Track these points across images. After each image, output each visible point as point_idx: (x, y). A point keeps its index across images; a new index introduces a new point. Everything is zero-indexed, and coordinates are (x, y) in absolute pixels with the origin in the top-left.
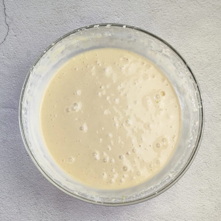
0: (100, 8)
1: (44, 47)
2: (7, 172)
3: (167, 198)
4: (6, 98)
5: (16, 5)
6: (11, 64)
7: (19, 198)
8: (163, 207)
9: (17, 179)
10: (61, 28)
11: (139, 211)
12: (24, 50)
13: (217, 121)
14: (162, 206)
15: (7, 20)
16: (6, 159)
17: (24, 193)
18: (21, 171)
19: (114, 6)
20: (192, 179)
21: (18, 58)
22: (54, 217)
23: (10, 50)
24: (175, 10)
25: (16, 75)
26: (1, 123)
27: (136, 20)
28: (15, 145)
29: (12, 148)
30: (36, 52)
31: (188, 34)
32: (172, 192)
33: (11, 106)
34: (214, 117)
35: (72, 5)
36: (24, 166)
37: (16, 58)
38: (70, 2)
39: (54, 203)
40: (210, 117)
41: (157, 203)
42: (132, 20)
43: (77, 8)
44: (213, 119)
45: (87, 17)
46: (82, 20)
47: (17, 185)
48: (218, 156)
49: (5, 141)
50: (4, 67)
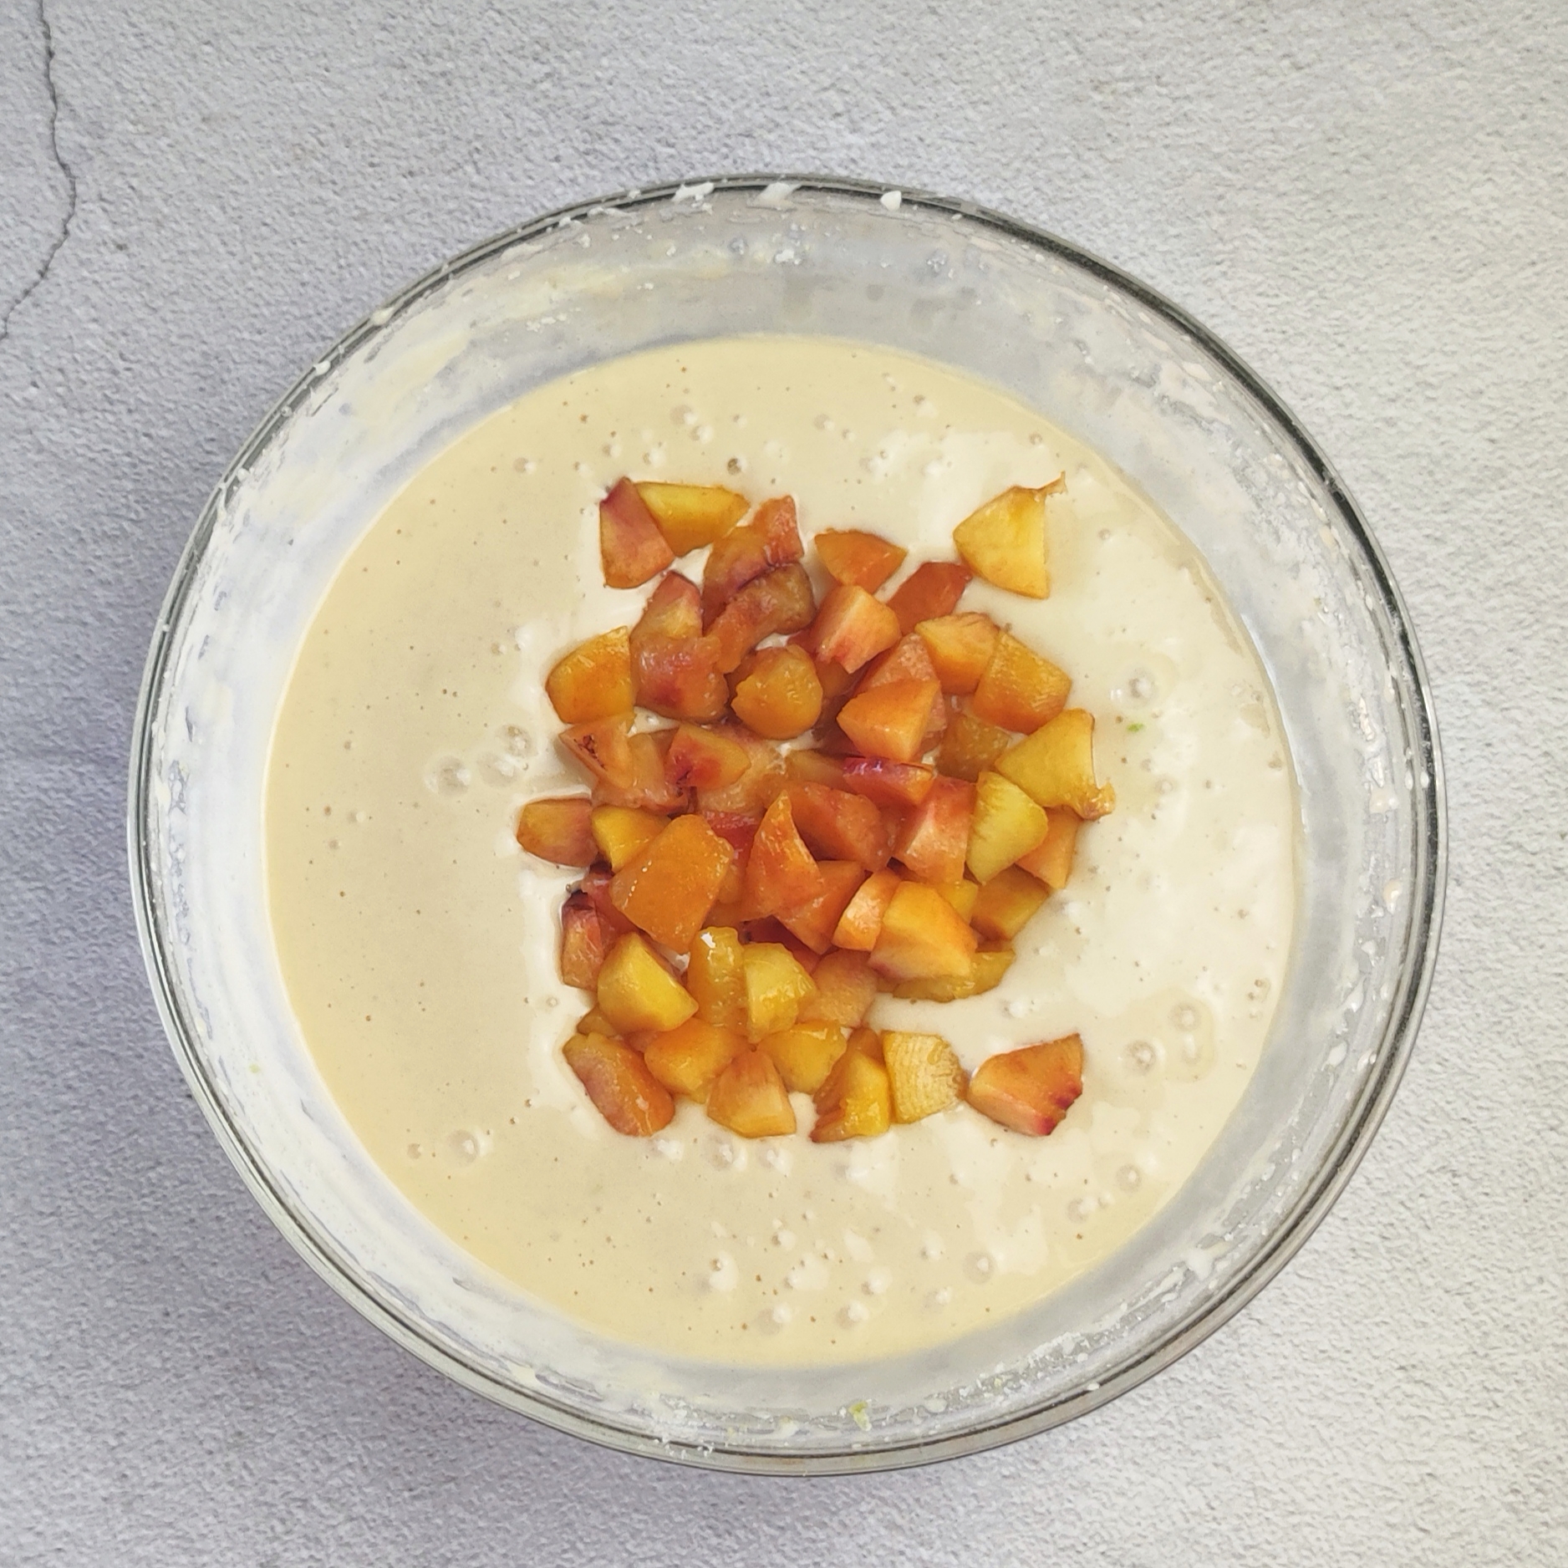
0: (724, 58)
1: (319, 327)
2: (41, 1213)
3: (1172, 1418)
4: (47, 686)
5: (133, 25)
6: (89, 448)
7: (122, 1394)
8: (1143, 1483)
9: (111, 1261)
10: (444, 197)
11: (974, 1502)
12: (183, 350)
13: (1538, 882)
14: (1135, 1477)
15: (60, 133)
16: (33, 1117)
17: (158, 1365)
18: (137, 1204)
19: (825, 46)
20: (1351, 1289)
21: (132, 401)
22: (369, 1535)
23: (78, 345)
24: (1259, 80)
25: (121, 528)
26: (5, 864)
27: (980, 147)
28: (101, 1018)
29: (82, 1044)
30: (261, 367)
31: (1349, 255)
32: (1208, 1375)
33: (77, 747)
34: (1520, 846)
35: (526, 39)
36: (160, 1170)
37: (123, 402)
38: (515, 11)
39: (372, 1438)
40: (1488, 849)
41: (1099, 1450)
42: (953, 146)
43: (559, 58)
44: (1511, 863)
45: (630, 119)
46: (597, 147)
47: (110, 1303)
48: (1538, 1126)
49: (33, 992)
50: (36, 465)
